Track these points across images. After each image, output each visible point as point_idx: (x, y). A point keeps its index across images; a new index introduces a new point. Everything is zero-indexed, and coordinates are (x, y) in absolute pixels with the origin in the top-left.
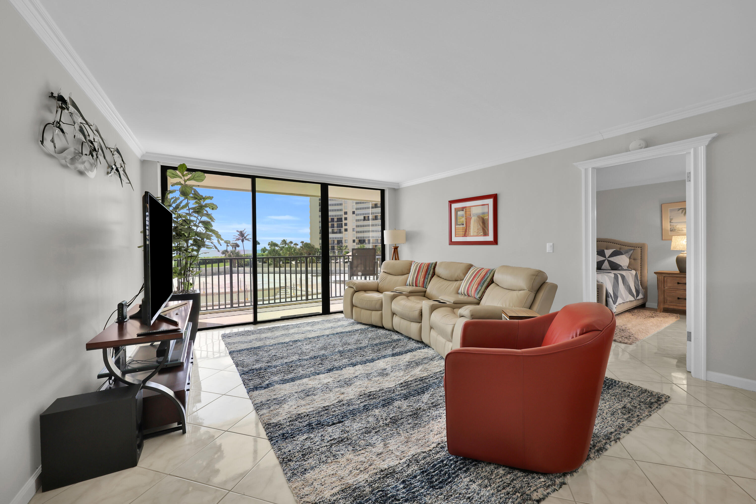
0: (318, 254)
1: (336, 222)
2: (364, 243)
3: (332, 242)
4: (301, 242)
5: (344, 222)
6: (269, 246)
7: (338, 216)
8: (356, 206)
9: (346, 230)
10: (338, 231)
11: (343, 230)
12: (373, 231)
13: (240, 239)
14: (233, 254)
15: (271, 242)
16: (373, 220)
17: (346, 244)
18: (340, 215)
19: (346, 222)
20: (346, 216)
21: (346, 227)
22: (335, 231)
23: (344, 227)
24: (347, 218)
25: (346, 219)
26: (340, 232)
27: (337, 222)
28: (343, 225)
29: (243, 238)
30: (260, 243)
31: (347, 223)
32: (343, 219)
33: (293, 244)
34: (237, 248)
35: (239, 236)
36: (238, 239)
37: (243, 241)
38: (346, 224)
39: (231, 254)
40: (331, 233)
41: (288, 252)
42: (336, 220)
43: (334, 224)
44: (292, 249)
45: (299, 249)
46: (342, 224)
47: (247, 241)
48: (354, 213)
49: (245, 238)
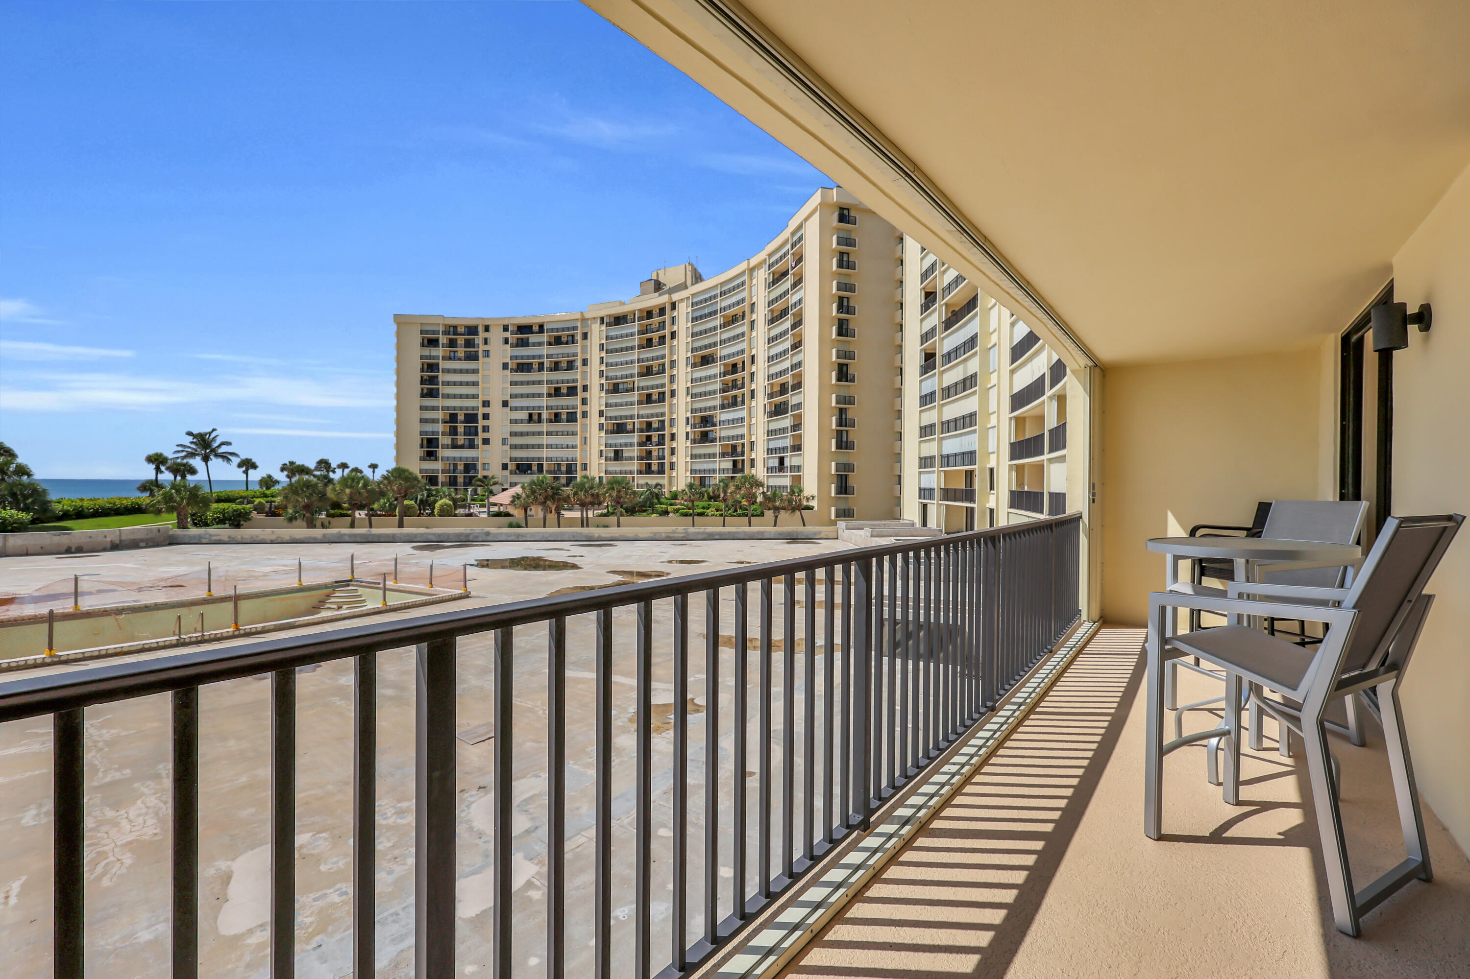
0: (423, 495)
1: (461, 422)
2: (529, 472)
3: (452, 468)
4: (370, 467)
5: (481, 423)
6: (286, 473)
7: (467, 408)
8: (510, 390)
9: (486, 441)
10: (467, 443)
11: (478, 440)
12: (549, 446)
13: (198, 455)
14: (178, 492)
15: (290, 462)
16: (550, 421)
17: (485, 473)
18: (473, 408)
19: (486, 423)
20: (486, 410)
21: (486, 435)
22: (460, 442)
23: (482, 435)
24: (488, 414)
25: (486, 417)
26: (472, 446)
27: (466, 421)
28: (480, 429)
29: (208, 451)
30: (257, 464)
31: (488, 426)
32: (480, 417)
33: (350, 469)
34: (189, 477)
35: (193, 446)
36: (192, 455)
37: (206, 459)
38: (486, 429)
39: (173, 491)
40: (450, 446)
41: (348, 491)
42: (461, 417)
43: (457, 426)
44: (358, 483)
45: (379, 483)
46: (476, 427)
47: (220, 460)
48: (505, 404)
49: (213, 450)
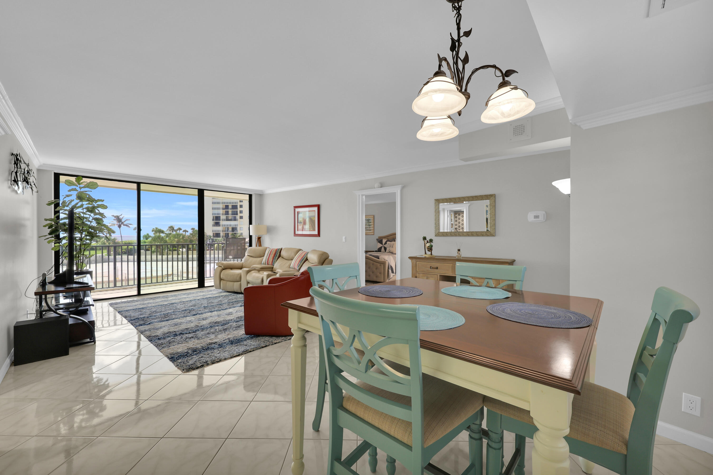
0: (210, 241)
1: (230, 209)
3: (226, 229)
4: (191, 229)
5: (239, 209)
6: (153, 232)
7: (233, 203)
9: (241, 217)
10: (233, 218)
11: (238, 217)
13: (116, 225)
15: (156, 228)
17: (242, 232)
18: (235, 203)
19: (241, 209)
20: (241, 204)
21: (241, 215)
22: (230, 218)
23: (239, 215)
25: (241, 206)
26: (235, 219)
27: (232, 208)
28: (239, 212)
29: (120, 223)
32: (238, 207)
33: (183, 230)
34: (112, 234)
37: (120, 226)
38: (241, 212)
39: (105, 240)
40: (225, 220)
41: (176, 240)
42: (230, 207)
43: (228, 211)
44: (180, 236)
45: (189, 236)
46: (237, 211)
49: (122, 223)
